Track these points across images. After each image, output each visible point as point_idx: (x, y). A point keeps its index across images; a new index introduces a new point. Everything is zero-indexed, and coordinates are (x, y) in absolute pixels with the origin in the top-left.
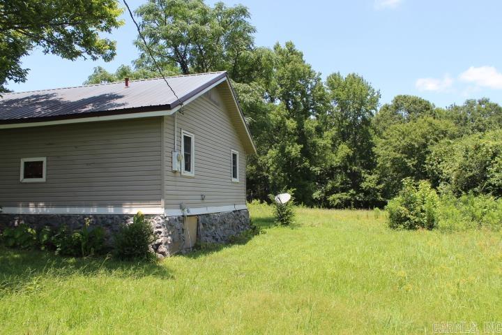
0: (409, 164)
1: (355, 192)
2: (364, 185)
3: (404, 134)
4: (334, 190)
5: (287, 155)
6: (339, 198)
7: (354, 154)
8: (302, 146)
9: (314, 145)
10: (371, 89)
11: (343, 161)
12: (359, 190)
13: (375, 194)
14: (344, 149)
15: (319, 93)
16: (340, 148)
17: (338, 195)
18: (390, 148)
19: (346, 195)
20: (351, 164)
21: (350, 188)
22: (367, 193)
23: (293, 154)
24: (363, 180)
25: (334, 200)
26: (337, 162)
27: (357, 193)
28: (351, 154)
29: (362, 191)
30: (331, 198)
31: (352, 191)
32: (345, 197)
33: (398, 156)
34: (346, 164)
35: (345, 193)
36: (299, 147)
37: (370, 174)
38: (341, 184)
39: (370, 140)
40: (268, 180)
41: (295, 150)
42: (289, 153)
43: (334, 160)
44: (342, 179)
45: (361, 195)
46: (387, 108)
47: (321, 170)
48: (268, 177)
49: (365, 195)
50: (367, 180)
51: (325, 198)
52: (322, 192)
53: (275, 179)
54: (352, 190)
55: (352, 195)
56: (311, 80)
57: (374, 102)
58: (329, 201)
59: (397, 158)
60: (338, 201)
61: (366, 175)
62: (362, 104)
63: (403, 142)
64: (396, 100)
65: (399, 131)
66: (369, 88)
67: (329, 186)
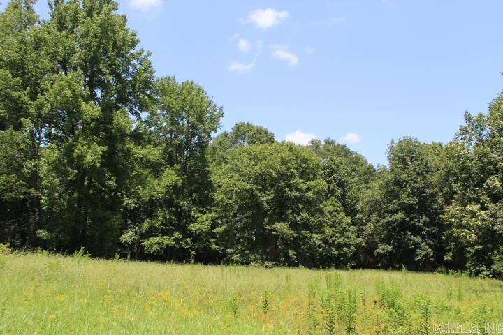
0: (262, 199)
1: (180, 237)
2: (194, 227)
3: (256, 159)
4: (151, 232)
5: (77, 162)
6: (158, 243)
7: (183, 184)
8: (106, 148)
9: (128, 153)
10: (212, 104)
11: (167, 193)
12: (186, 233)
13: (208, 240)
14: (171, 176)
15: (144, 75)
16: (165, 174)
17: (157, 239)
18: (237, 176)
19: (169, 239)
20: (177, 198)
21: (175, 231)
22: (196, 237)
23: (88, 159)
24: (194, 220)
25: (151, 246)
26: (159, 193)
27: (184, 238)
28: (180, 183)
29: (190, 235)
30: (146, 243)
31: (177, 235)
32: (166, 242)
33: (248, 187)
34: (171, 196)
35: (168, 237)
36: (100, 149)
37: (203, 213)
38: (163, 224)
39: (207, 168)
40: (39, 205)
41: (92, 153)
42: (81, 157)
43: (155, 190)
44: (165, 218)
45: (188, 240)
46: (225, 135)
47: (136, 204)
48: (39, 199)
49: (194, 241)
50: (199, 220)
51: (139, 243)
52: (136, 234)
53: (52, 203)
54: (177, 233)
55: (177, 240)
56: (134, 61)
57: (215, 120)
58: (144, 247)
59: (246, 190)
60: (155, 247)
61: (197, 215)
62: (200, 120)
63: (255, 168)
64: (238, 127)
65: (250, 154)
66: (210, 102)
67: (146, 225)
